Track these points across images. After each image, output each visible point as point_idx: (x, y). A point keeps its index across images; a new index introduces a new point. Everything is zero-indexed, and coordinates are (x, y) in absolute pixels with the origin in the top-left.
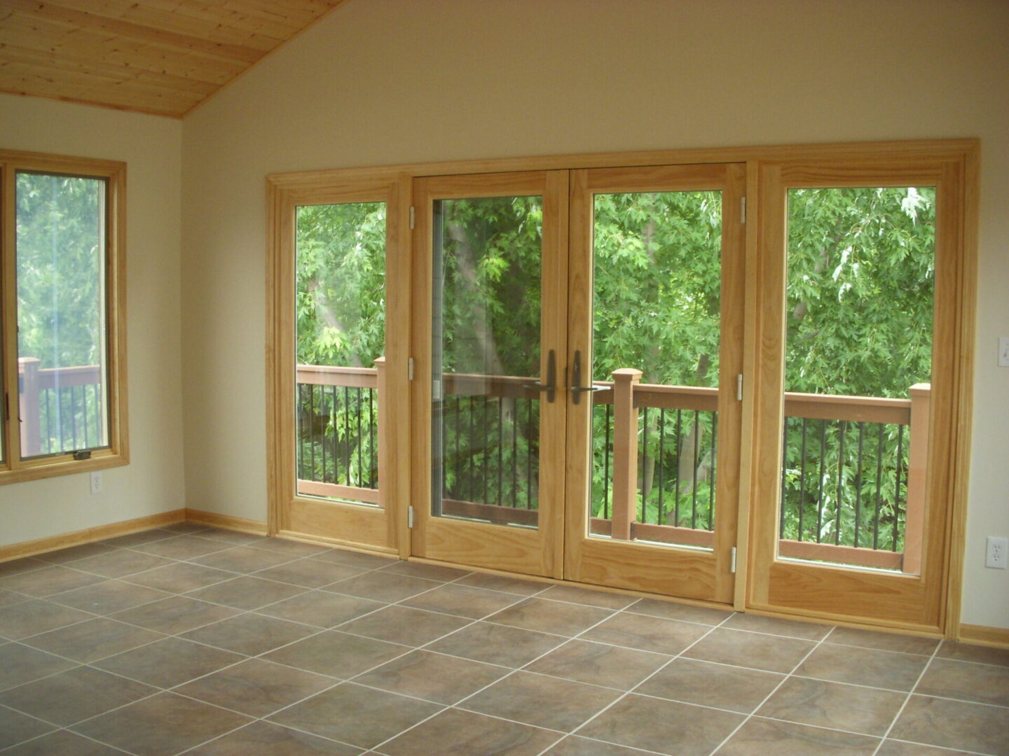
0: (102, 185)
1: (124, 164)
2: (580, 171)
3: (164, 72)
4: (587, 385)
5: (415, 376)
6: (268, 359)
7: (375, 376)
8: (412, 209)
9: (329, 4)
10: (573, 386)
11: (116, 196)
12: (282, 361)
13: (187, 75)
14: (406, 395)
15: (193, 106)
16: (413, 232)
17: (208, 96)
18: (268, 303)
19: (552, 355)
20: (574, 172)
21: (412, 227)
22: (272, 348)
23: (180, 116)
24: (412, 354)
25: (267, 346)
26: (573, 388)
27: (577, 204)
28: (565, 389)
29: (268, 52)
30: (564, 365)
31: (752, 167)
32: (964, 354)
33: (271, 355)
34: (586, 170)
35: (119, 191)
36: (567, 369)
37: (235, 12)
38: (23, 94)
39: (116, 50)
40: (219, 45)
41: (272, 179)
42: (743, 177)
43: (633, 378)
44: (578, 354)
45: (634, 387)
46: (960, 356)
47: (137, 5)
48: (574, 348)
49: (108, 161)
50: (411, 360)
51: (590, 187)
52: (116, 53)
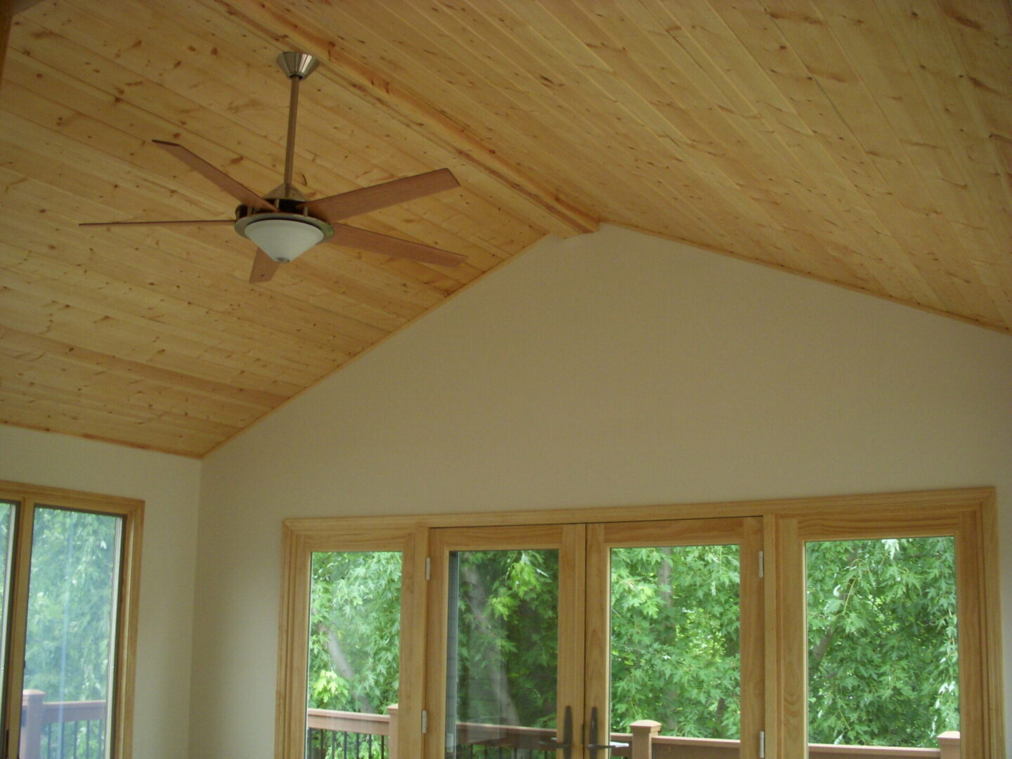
0: (120, 522)
1: (141, 503)
2: (597, 525)
3: (186, 414)
4: (604, 742)
5: (428, 728)
6: (278, 706)
7: (388, 723)
8: (428, 560)
9: (350, 353)
10: (590, 743)
11: (132, 534)
12: (293, 708)
13: (208, 418)
14: (419, 746)
15: (213, 448)
16: (429, 583)
17: (228, 438)
18: (281, 649)
19: (568, 710)
20: (590, 526)
21: (428, 577)
22: (283, 694)
23: (200, 456)
24: (426, 707)
25: (278, 693)
26: (590, 745)
27: (594, 559)
28: (582, 745)
29: (289, 398)
30: (581, 722)
31: (769, 520)
32: (993, 706)
33: (282, 701)
34: (602, 525)
35: (136, 529)
36: (584, 727)
37: (258, 360)
38: (48, 430)
39: (140, 392)
40: (241, 390)
41: (289, 524)
42: (760, 531)
43: (652, 730)
44: (595, 710)
45: (653, 739)
46: (989, 709)
47: (163, 350)
48: (591, 704)
49: (125, 499)
50: (424, 713)
51: (607, 541)
52: (141, 395)
